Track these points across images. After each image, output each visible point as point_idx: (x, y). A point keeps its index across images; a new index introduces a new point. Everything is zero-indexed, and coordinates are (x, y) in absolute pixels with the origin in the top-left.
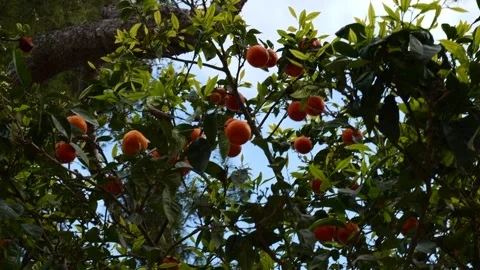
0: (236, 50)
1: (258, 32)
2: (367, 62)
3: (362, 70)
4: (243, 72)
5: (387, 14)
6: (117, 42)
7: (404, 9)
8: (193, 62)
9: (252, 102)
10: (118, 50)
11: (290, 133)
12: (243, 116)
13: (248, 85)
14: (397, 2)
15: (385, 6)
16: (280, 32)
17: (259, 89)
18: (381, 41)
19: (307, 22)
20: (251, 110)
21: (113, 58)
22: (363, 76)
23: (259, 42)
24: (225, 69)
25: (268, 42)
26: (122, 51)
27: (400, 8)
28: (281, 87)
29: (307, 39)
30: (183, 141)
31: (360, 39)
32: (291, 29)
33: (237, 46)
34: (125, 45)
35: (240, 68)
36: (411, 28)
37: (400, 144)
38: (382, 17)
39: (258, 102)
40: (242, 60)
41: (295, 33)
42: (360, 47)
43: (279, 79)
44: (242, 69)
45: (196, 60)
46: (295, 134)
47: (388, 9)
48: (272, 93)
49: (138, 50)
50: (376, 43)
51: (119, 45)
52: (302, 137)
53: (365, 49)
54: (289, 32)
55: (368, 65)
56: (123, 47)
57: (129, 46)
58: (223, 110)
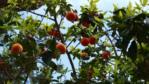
0: (61, 12)
1: (71, 6)
2: (126, 25)
3: (123, 29)
4: (63, 22)
5: (136, 6)
6: (8, 2)
7: (144, 5)
8: (45, 16)
9: (65, 35)
10: (9, 6)
11: (79, 50)
12: (60, 41)
13: (64, 28)
14: (141, 2)
15: (136, 3)
16: (81, 7)
17: (68, 30)
18: (133, 17)
19: (94, 4)
20: (64, 39)
21: (6, 9)
22: (124, 32)
23: (71, 10)
24: (55, 20)
25: (75, 10)
26: (10, 7)
27: (142, 5)
28: (78, 30)
29: (93, 11)
30: (40, 50)
31: (124, 16)
32: (86, 6)
33: (62, 10)
34: (12, 4)
35: (62, 20)
36: (146, 13)
37: (136, 62)
38: (134, 7)
39: (67, 36)
40: (63, 17)
41: (88, 8)
42: (124, 19)
43: (77, 26)
44: (62, 21)
45: (46, 16)
46: (81, 51)
47: (137, 4)
48: (74, 32)
49: (17, 7)
50: (131, 18)
51: (9, 4)
52: (84, 53)
53: (126, 20)
54: (85, 7)
55: (126, 27)
56: (11, 5)
57: (14, 5)
58: (51, 37)
